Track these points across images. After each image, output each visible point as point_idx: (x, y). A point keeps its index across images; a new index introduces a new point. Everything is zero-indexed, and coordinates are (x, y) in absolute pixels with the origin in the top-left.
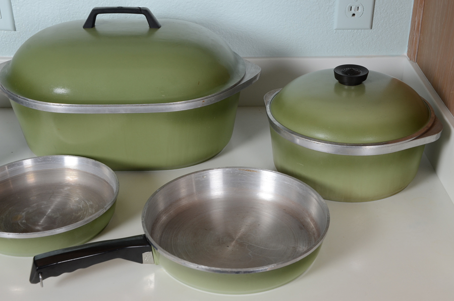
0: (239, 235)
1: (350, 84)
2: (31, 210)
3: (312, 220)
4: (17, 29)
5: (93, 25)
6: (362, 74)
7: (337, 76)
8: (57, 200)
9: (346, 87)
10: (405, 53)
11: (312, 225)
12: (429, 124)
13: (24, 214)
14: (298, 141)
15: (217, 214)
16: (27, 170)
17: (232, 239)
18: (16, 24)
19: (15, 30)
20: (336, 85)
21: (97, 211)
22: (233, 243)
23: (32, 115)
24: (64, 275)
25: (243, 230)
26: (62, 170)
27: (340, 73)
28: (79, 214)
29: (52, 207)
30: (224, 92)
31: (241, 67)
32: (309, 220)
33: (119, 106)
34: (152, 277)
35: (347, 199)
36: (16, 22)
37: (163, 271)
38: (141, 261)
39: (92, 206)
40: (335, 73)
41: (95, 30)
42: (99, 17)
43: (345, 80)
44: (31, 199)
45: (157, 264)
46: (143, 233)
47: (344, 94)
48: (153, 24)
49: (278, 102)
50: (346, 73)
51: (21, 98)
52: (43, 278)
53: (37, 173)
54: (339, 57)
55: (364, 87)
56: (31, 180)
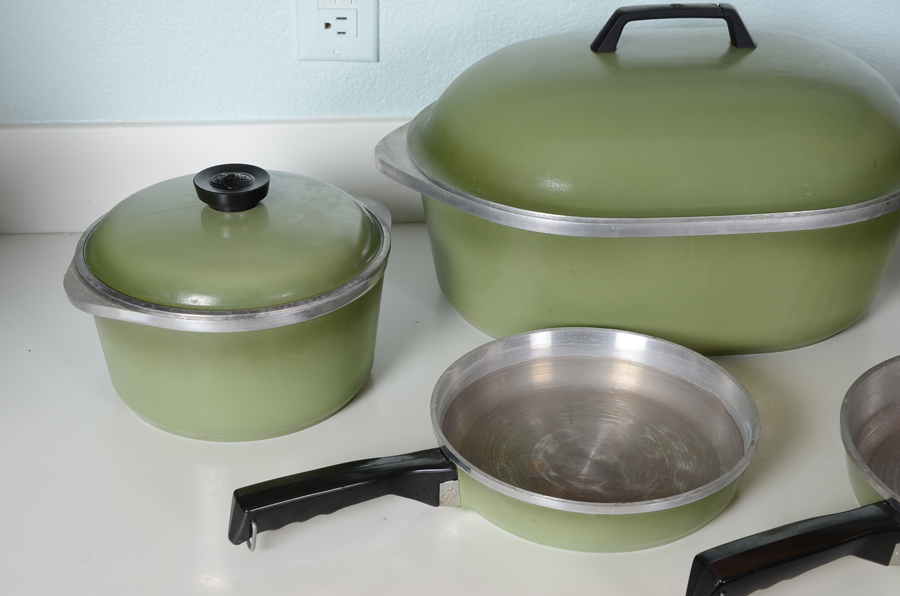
1: (235, 208)
4: (381, 59)
5: (615, 48)
6: (256, 185)
16: (536, 355)
18: (381, 48)
19: (378, 61)
33: (718, 220)
36: (381, 43)
48: (741, 38)
53: (558, 362)
56: (542, 376)
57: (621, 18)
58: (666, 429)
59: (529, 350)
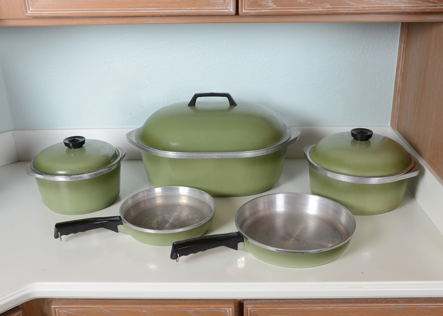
0: (296, 235)
1: (362, 140)
2: (159, 220)
3: (342, 225)
5: (194, 105)
6: (369, 134)
7: (353, 135)
8: (176, 214)
9: (359, 142)
10: (389, 125)
11: (342, 228)
12: (412, 165)
13: (155, 222)
14: (330, 175)
15: (279, 223)
16: (157, 195)
17: (292, 237)
20: (352, 141)
21: (201, 220)
22: (293, 239)
23: (157, 160)
24: (191, 255)
25: (298, 232)
26: (179, 196)
27: (354, 133)
28: (190, 222)
29: (172, 218)
30: (280, 145)
31: (288, 131)
32: (339, 225)
34: (243, 259)
35: (362, 213)
37: (251, 255)
38: (236, 249)
39: (197, 218)
40: (352, 133)
41: (195, 108)
42: (199, 99)
43: (359, 137)
44: (158, 213)
45: (246, 251)
46: (237, 231)
47: (358, 146)
48: (232, 103)
49: (314, 152)
50: (359, 133)
51: (151, 149)
52: (180, 256)
53: (164, 197)
54: (347, 126)
55: (370, 142)
56: (159, 201)
57: (196, 96)
58: (196, 216)
59: (154, 193)
